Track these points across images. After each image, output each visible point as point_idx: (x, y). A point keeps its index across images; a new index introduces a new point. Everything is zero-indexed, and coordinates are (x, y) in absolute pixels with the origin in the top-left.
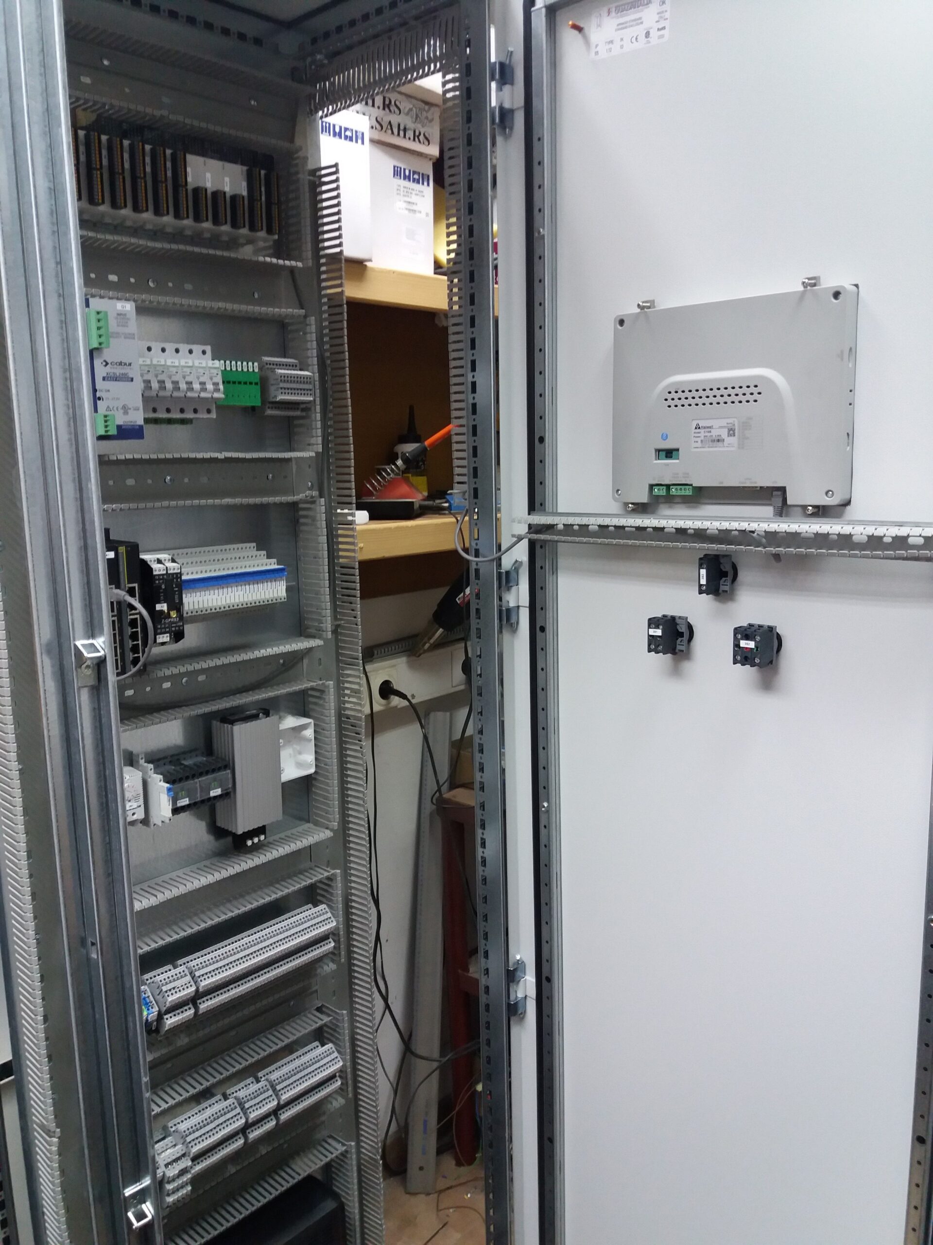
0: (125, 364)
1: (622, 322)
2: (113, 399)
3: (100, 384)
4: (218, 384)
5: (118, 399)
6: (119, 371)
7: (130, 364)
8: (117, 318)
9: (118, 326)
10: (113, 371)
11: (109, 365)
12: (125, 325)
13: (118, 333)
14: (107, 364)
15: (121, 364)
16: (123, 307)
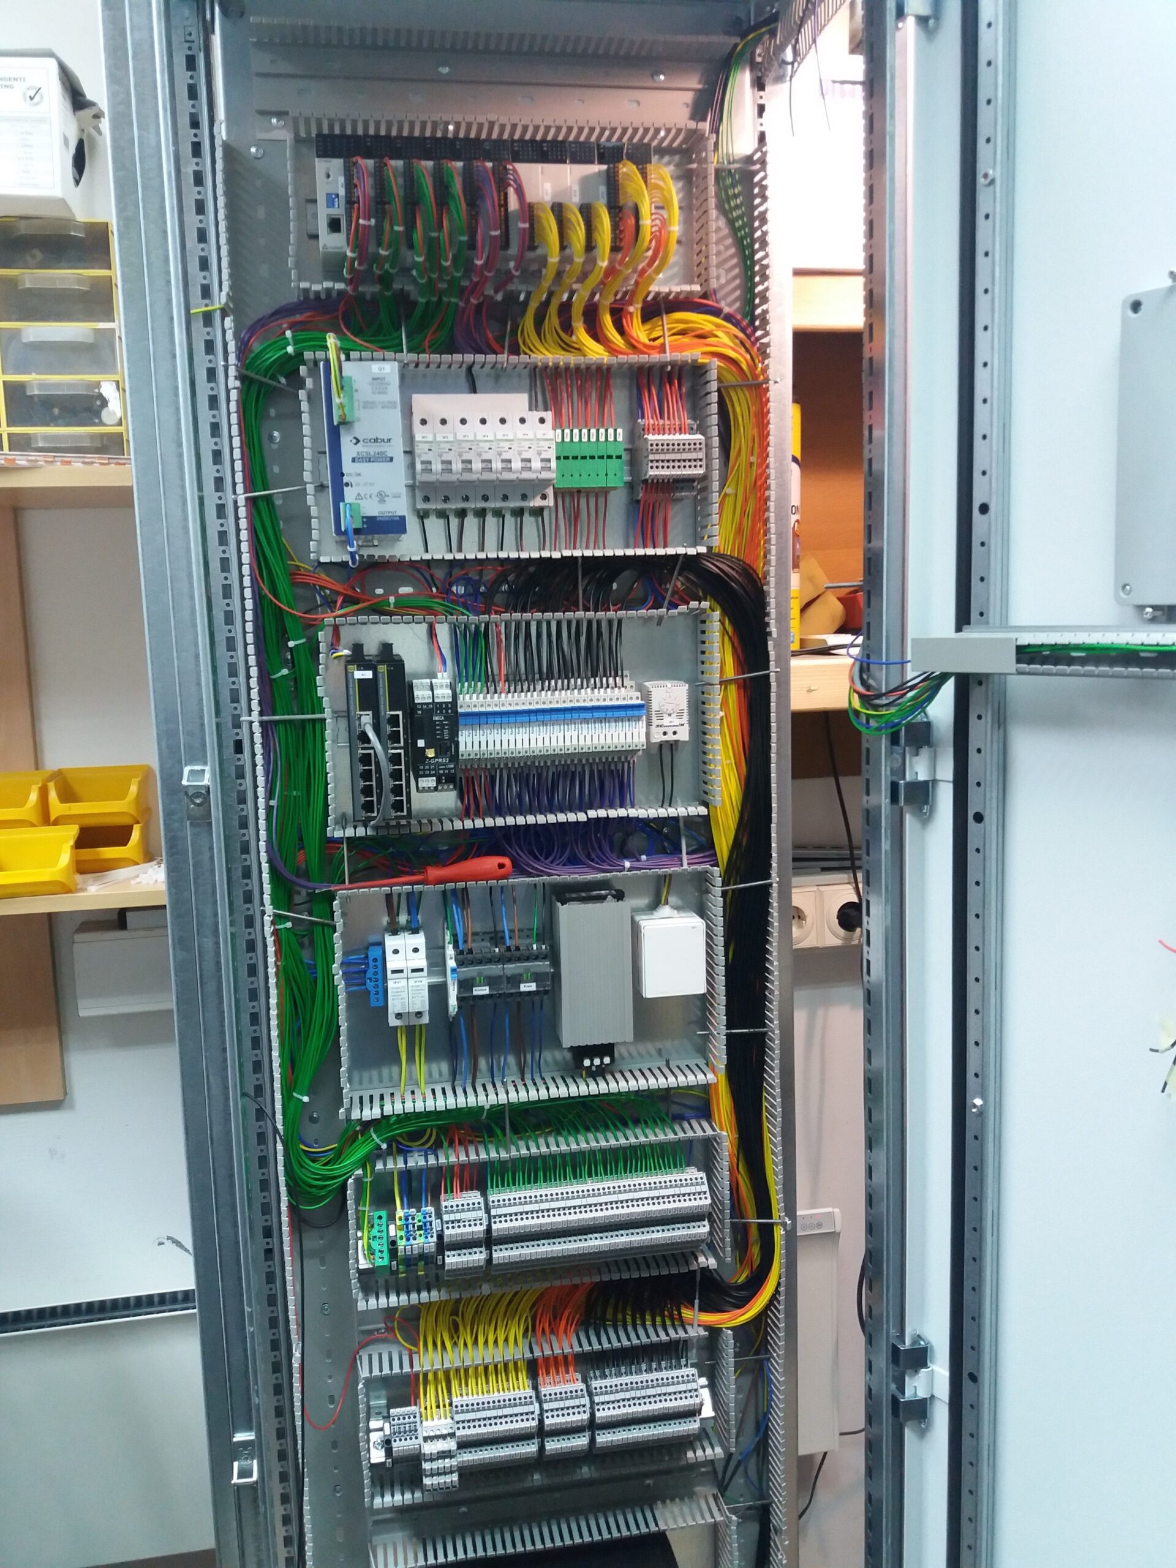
0: (383, 440)
1: (1136, 306)
2: (366, 484)
3: (347, 466)
4: (549, 460)
5: (372, 484)
6: (373, 449)
7: (389, 440)
8: (371, 384)
9: (374, 393)
10: (366, 449)
11: (361, 443)
12: (384, 392)
13: (373, 403)
14: (358, 441)
15: (376, 440)
16: (380, 369)
